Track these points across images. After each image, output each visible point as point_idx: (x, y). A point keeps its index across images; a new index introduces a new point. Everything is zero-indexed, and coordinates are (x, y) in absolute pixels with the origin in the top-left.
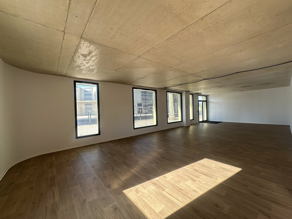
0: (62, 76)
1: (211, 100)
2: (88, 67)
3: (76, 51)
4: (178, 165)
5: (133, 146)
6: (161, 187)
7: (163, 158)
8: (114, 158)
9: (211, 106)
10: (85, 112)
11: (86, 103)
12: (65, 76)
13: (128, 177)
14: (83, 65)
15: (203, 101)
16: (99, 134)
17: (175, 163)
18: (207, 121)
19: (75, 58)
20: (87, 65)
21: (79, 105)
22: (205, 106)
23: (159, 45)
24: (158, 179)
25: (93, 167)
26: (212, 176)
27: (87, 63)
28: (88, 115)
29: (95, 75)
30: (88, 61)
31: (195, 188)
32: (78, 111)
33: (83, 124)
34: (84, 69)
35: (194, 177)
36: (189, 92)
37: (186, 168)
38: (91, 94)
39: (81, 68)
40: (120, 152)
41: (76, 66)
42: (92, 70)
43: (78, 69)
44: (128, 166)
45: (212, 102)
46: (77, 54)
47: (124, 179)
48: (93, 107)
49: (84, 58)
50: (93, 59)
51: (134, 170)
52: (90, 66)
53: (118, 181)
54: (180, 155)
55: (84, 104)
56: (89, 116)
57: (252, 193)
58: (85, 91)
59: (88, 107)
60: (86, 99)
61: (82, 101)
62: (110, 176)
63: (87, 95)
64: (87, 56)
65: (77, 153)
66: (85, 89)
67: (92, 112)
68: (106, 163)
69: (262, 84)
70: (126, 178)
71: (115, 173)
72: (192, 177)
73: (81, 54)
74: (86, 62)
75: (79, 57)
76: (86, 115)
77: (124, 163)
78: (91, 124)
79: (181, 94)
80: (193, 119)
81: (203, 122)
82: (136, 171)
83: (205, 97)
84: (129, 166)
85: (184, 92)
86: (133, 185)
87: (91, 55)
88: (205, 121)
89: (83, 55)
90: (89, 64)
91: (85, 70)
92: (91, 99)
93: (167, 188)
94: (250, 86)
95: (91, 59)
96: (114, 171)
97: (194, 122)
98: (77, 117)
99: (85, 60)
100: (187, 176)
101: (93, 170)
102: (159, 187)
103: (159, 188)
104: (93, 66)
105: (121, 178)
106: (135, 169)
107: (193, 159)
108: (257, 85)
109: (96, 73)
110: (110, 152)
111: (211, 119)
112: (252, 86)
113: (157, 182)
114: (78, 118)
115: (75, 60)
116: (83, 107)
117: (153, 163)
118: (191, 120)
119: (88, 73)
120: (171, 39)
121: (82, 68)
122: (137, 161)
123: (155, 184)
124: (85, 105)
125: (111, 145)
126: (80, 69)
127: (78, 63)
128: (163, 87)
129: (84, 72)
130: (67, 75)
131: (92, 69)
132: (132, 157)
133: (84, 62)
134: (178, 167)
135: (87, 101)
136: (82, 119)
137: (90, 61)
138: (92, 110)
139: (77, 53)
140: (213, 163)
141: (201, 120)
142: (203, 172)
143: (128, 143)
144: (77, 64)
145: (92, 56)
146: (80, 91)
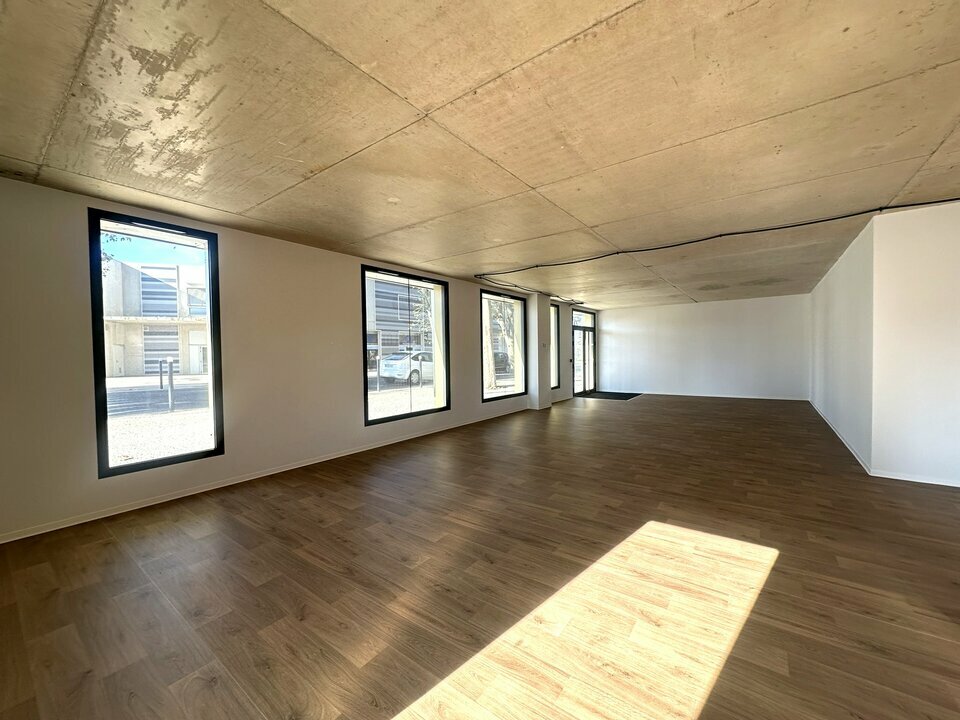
0: (19, 175)
1: (607, 325)
2: (169, 141)
3: (96, 19)
4: (568, 557)
5: (371, 493)
6: (543, 677)
7: (505, 532)
8: (300, 553)
9: (608, 344)
10: (147, 362)
11: (151, 326)
12: (36, 179)
13: (382, 645)
14: (142, 121)
15: (585, 329)
16: (220, 449)
17: (556, 553)
18: (594, 393)
19: (92, 67)
20: (165, 129)
21: (115, 335)
22: (592, 344)
23: (529, 64)
24: (518, 638)
25: (196, 614)
26: (704, 591)
27: (166, 114)
28: (161, 373)
29: (200, 191)
30: (168, 104)
31: (676, 660)
32: (111, 359)
33: (139, 409)
34: (146, 146)
35: (649, 608)
36: (549, 295)
37: (605, 569)
38: (175, 294)
39: (133, 140)
40: (321, 522)
41: (100, 124)
42: (188, 163)
43: (110, 142)
44: (369, 585)
45: (610, 333)
46: (105, 46)
47: (365, 663)
48: (180, 342)
49: (149, 80)
50: (197, 91)
51: (405, 606)
52: (180, 132)
53: (337, 675)
54: (561, 514)
55: (141, 331)
56: (166, 379)
57: (863, 646)
58: (143, 279)
59: (159, 340)
60: (146, 311)
61: (132, 319)
62: (293, 652)
63: (154, 294)
64: (167, 69)
65: (106, 544)
66: (144, 271)
67: (177, 362)
68: (264, 586)
69: (755, 283)
70: (375, 653)
71: (315, 630)
72: (641, 605)
73: (130, 48)
74: (162, 110)
75: (118, 65)
76: (148, 373)
77: (350, 572)
78: (172, 409)
79: (524, 301)
80: (558, 387)
81: (585, 394)
82: (412, 610)
83: (589, 316)
84: (378, 588)
85: (536, 295)
86: (418, 688)
87: (188, 67)
88: (591, 391)
89: (140, 55)
90: (175, 124)
91: (154, 159)
92: (171, 311)
93: (568, 676)
94: (723, 287)
95: (186, 89)
96: (305, 624)
97: (560, 395)
98: (107, 380)
99: (152, 91)
100: (624, 604)
101: (198, 630)
102: (535, 679)
103: (536, 685)
104: (194, 136)
105: (349, 658)
106: (404, 598)
107: (611, 528)
108: (742, 284)
109: (209, 178)
110: (274, 529)
111: (607, 386)
112: (728, 287)
113: (518, 654)
114: (111, 384)
115: (96, 82)
116: (138, 340)
117: (474, 561)
118: (553, 388)
119: (165, 175)
120: (589, 37)
121: (137, 143)
122: (405, 559)
123: (511, 665)
124: (145, 334)
125: (275, 493)
126: (126, 149)
127: (110, 104)
128: (472, 272)
129: (143, 166)
130: (46, 172)
131: (189, 155)
132: (377, 541)
133: (149, 108)
134: (575, 569)
135: (155, 318)
136: (131, 388)
137: (182, 106)
138: (177, 355)
139: (103, 34)
140: (683, 538)
141: (579, 389)
142: (667, 579)
143: (347, 482)
144: (102, 112)
145: (192, 71)
146: (123, 280)
